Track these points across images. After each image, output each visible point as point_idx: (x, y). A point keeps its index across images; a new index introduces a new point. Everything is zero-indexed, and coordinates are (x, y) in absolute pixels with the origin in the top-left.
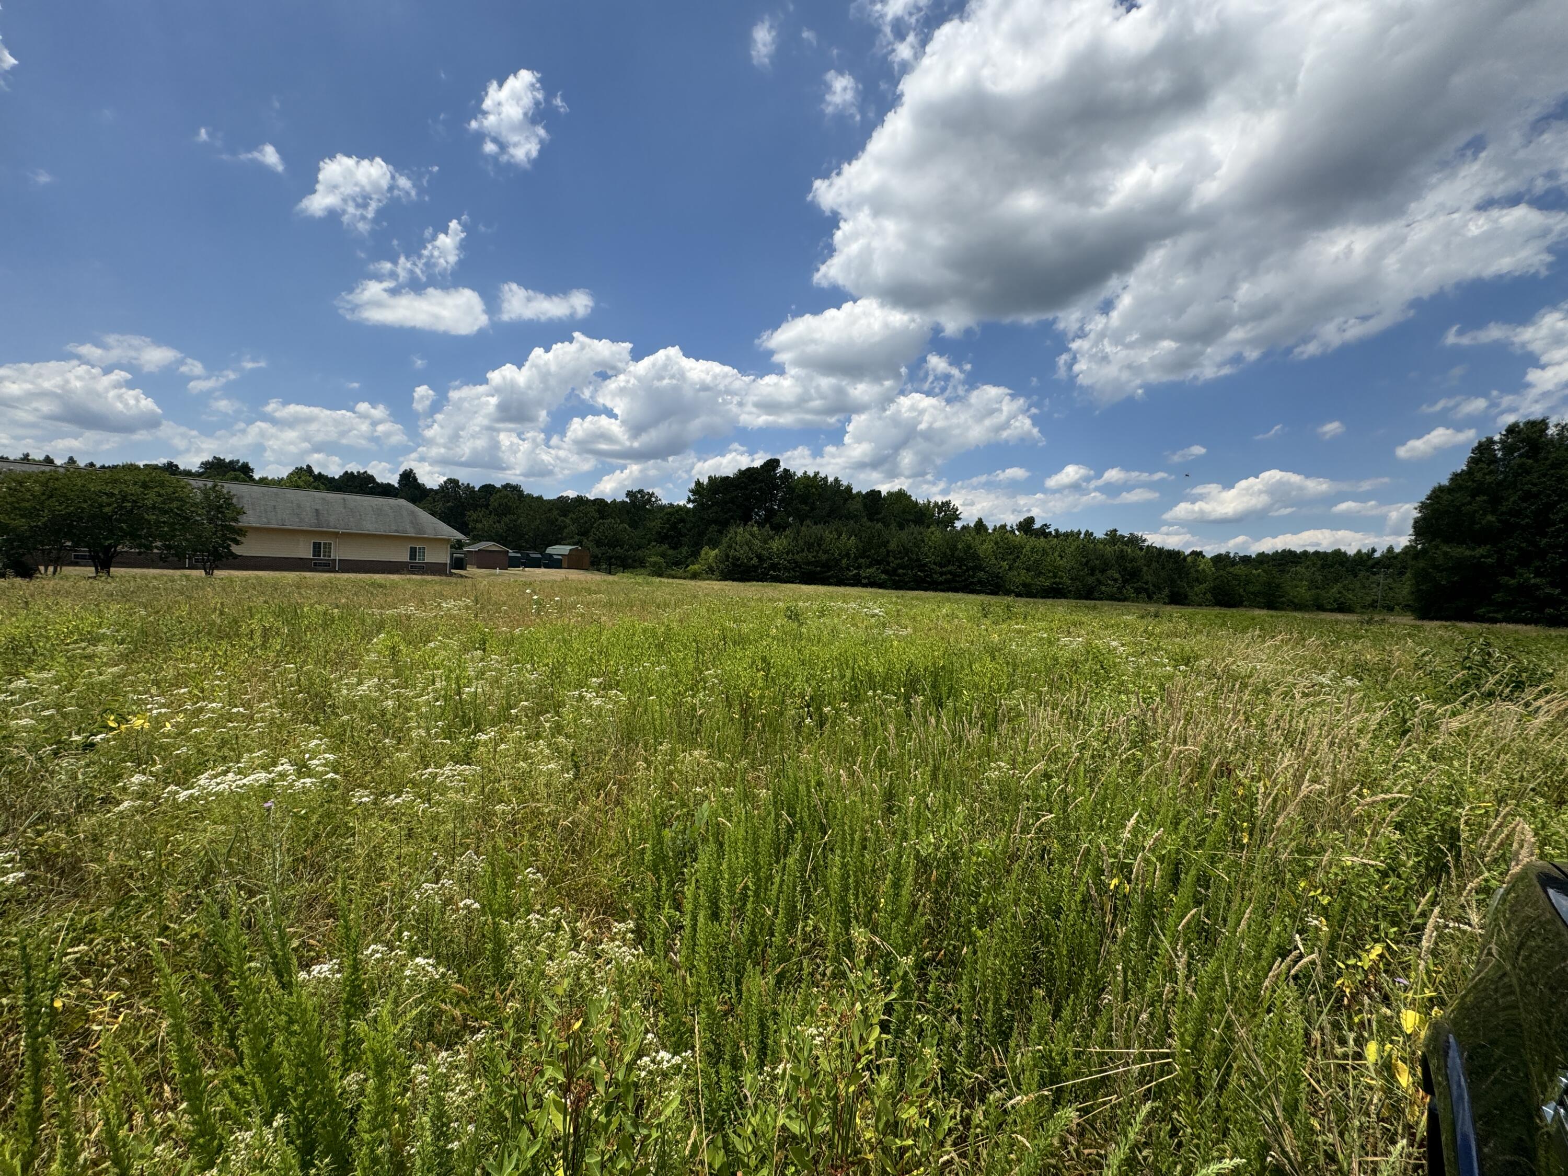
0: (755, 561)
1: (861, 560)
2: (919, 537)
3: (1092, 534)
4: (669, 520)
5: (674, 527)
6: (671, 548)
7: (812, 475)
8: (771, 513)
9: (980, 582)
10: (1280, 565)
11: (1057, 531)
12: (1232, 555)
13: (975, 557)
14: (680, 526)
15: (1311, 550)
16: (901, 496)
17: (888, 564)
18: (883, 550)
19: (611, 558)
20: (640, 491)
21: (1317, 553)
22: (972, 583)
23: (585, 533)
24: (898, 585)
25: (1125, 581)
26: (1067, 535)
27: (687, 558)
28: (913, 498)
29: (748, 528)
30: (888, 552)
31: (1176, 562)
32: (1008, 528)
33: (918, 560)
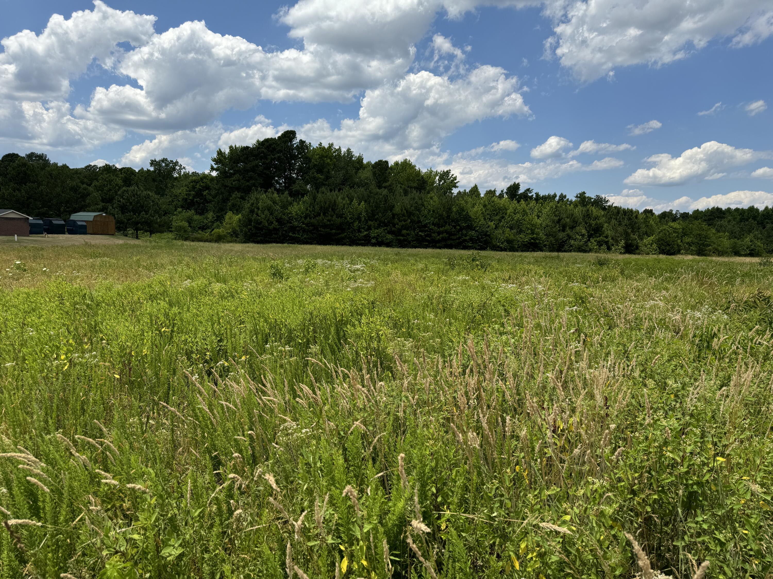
0: (275, 224)
1: (370, 223)
2: (420, 202)
3: (565, 197)
4: (194, 188)
5: (199, 194)
6: (197, 213)
7: (326, 146)
8: (290, 181)
9: (471, 239)
10: (709, 220)
11: (537, 194)
12: (674, 212)
13: (467, 218)
14: (205, 193)
15: (733, 207)
16: (406, 165)
17: (394, 226)
18: (389, 213)
19: (137, 223)
20: (164, 160)
21: (737, 210)
22: (465, 240)
23: (110, 200)
24: (403, 244)
25: (590, 236)
26: (545, 198)
27: (213, 222)
28: (417, 168)
29: (270, 195)
30: (394, 215)
31: (630, 219)
32: (497, 194)
33: (419, 222)
